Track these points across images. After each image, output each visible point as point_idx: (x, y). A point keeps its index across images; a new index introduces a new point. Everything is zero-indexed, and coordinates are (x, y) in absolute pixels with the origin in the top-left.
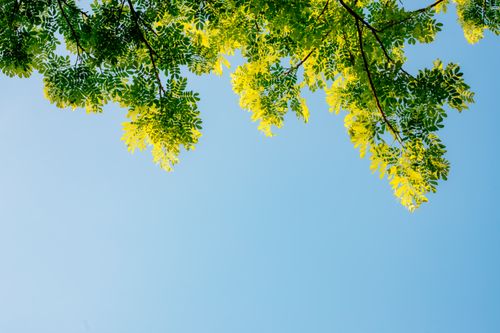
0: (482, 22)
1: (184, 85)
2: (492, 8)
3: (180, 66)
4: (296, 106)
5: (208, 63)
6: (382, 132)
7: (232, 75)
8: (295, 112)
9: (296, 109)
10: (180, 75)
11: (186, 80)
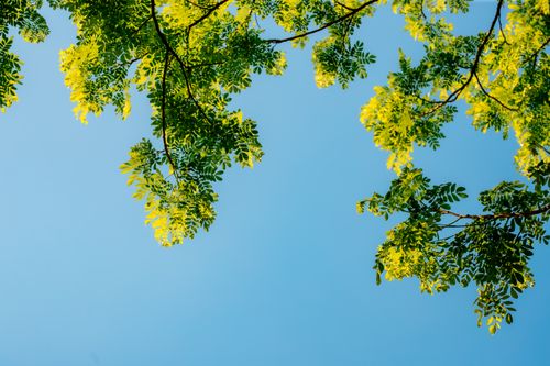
0: (335, 68)
1: (8, 47)
2: (350, 58)
3: (9, 26)
4: (119, 102)
5: (40, 32)
6: (159, 163)
7: (62, 52)
8: (115, 107)
9: (118, 104)
10: (7, 36)
11: (11, 42)
